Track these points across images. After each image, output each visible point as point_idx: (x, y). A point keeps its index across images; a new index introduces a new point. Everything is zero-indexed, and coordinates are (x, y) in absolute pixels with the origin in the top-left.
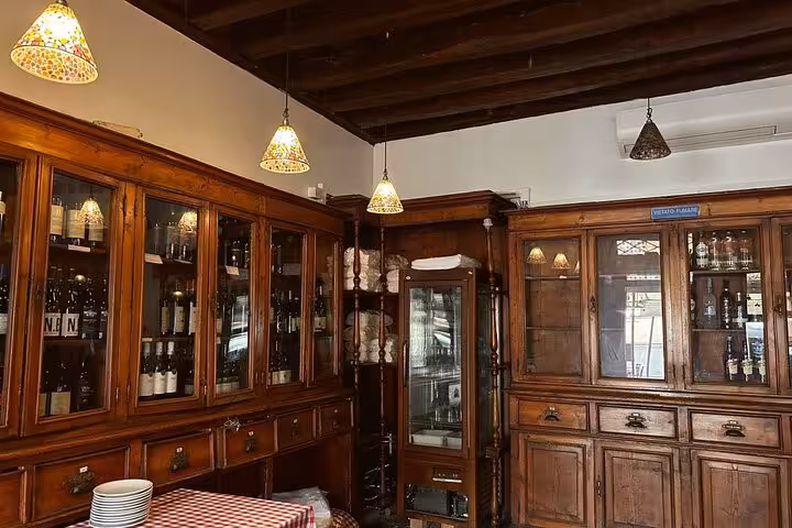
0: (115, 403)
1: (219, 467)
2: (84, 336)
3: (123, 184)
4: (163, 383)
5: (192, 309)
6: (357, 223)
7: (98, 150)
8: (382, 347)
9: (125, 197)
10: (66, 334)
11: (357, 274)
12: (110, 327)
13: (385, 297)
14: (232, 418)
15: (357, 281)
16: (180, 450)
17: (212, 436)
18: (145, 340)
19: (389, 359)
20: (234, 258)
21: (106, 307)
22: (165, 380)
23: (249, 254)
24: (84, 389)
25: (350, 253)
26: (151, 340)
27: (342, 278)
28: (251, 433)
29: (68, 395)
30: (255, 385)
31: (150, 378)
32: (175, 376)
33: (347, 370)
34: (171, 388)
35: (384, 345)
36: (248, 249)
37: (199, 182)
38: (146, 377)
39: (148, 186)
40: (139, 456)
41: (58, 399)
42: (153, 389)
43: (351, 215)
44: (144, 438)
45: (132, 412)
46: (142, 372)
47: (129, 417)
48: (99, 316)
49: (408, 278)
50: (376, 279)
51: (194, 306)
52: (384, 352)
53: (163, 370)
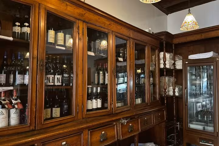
0: (77, 113)
1: (118, 139)
2: (64, 85)
3: (77, 21)
4: (96, 104)
5: (106, 74)
6: (164, 42)
7: (67, 5)
8: (174, 90)
9: (79, 27)
10: (56, 84)
11: (165, 62)
12: (74, 81)
13: (175, 70)
14: (123, 118)
15: (165, 64)
16: (103, 132)
17: (116, 126)
18: (89, 86)
19: (177, 94)
20: (121, 54)
21: (73, 73)
22: (97, 103)
23: (126, 53)
24: (65, 106)
25: (162, 54)
26: (91, 86)
27: (159, 64)
28: (130, 125)
29: (59, 109)
30: (130, 104)
31: (91, 102)
32: (101, 101)
33: (162, 98)
34: (99, 106)
35: (175, 89)
36: (126, 51)
37: (108, 23)
38: (89, 101)
39: (88, 23)
40: (87, 136)
41: (56, 110)
42: (92, 106)
43: (162, 39)
44: (89, 128)
45: (84, 116)
46: (88, 99)
47: (83, 118)
48: (70, 77)
49: (187, 63)
50: (172, 64)
51: (107, 73)
52: (175, 92)
53: (96, 98)
